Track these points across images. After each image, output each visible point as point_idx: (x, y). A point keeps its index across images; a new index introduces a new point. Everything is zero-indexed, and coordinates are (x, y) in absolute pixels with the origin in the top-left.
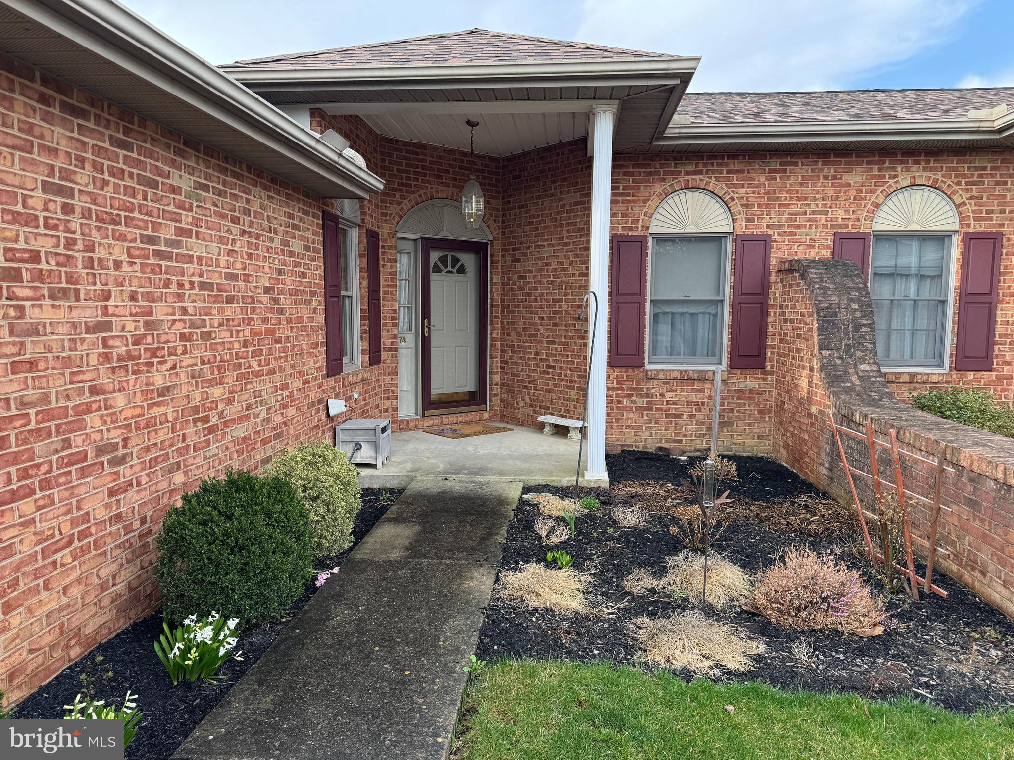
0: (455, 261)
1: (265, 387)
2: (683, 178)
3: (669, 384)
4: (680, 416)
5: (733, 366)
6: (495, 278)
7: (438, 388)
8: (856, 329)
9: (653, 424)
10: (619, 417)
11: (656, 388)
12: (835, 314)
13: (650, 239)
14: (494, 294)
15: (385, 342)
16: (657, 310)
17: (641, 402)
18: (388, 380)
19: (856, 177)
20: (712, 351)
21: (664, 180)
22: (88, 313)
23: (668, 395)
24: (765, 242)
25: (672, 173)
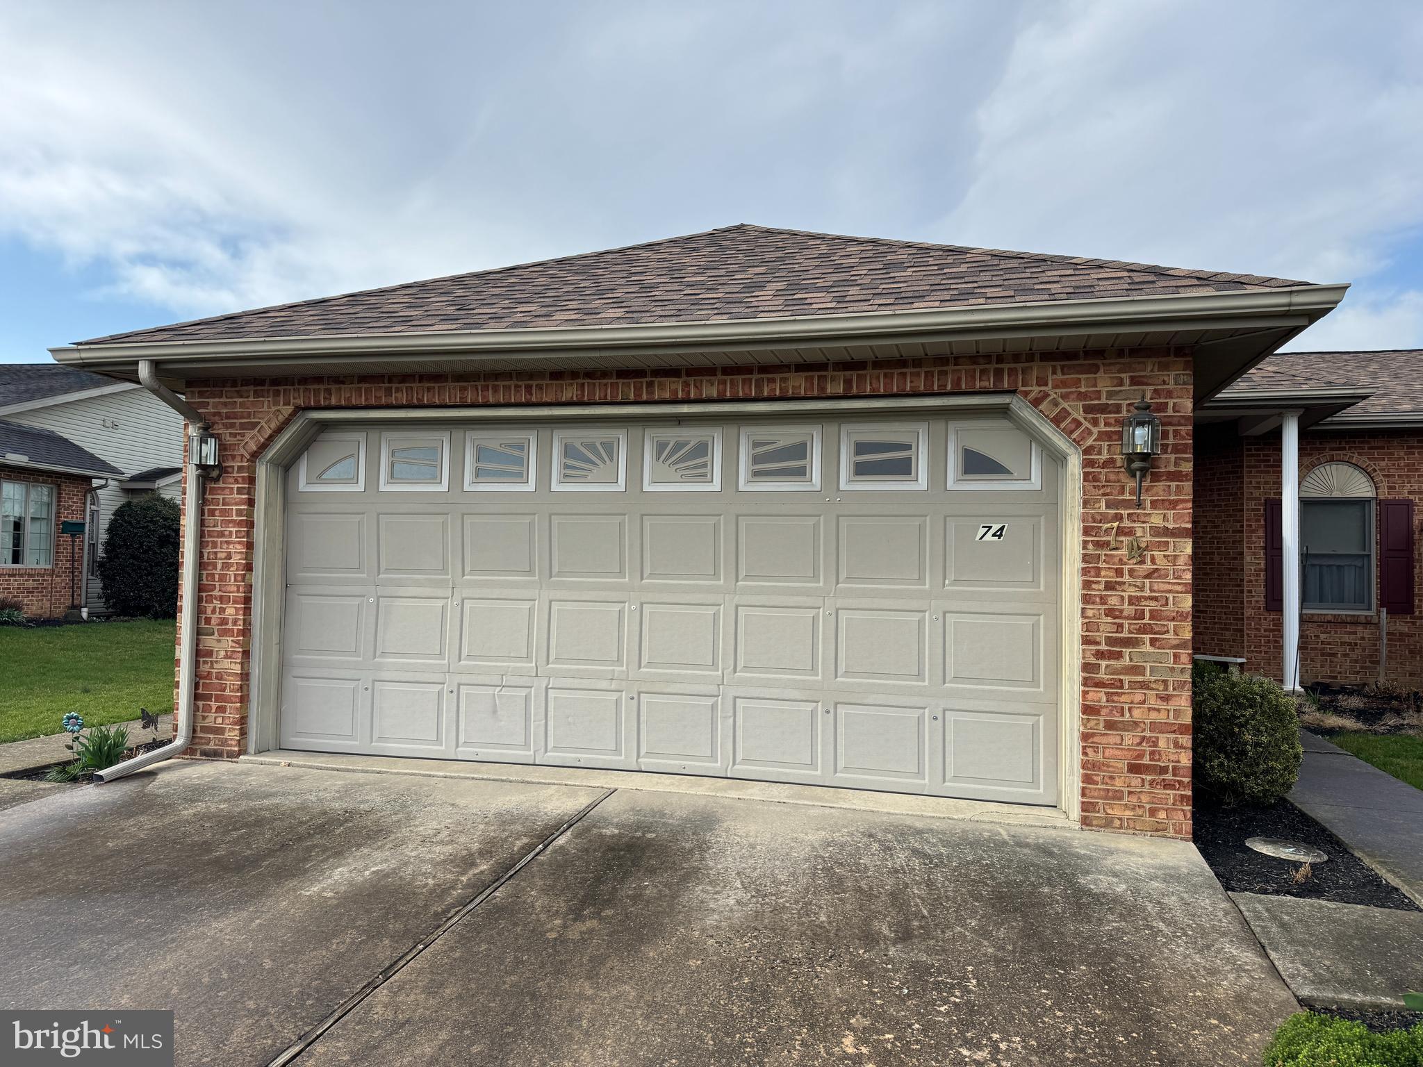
4: (1334, 655)
11: (1310, 630)
20: (1361, 599)
23: (1323, 636)
24: (1406, 506)
25: (1318, 449)
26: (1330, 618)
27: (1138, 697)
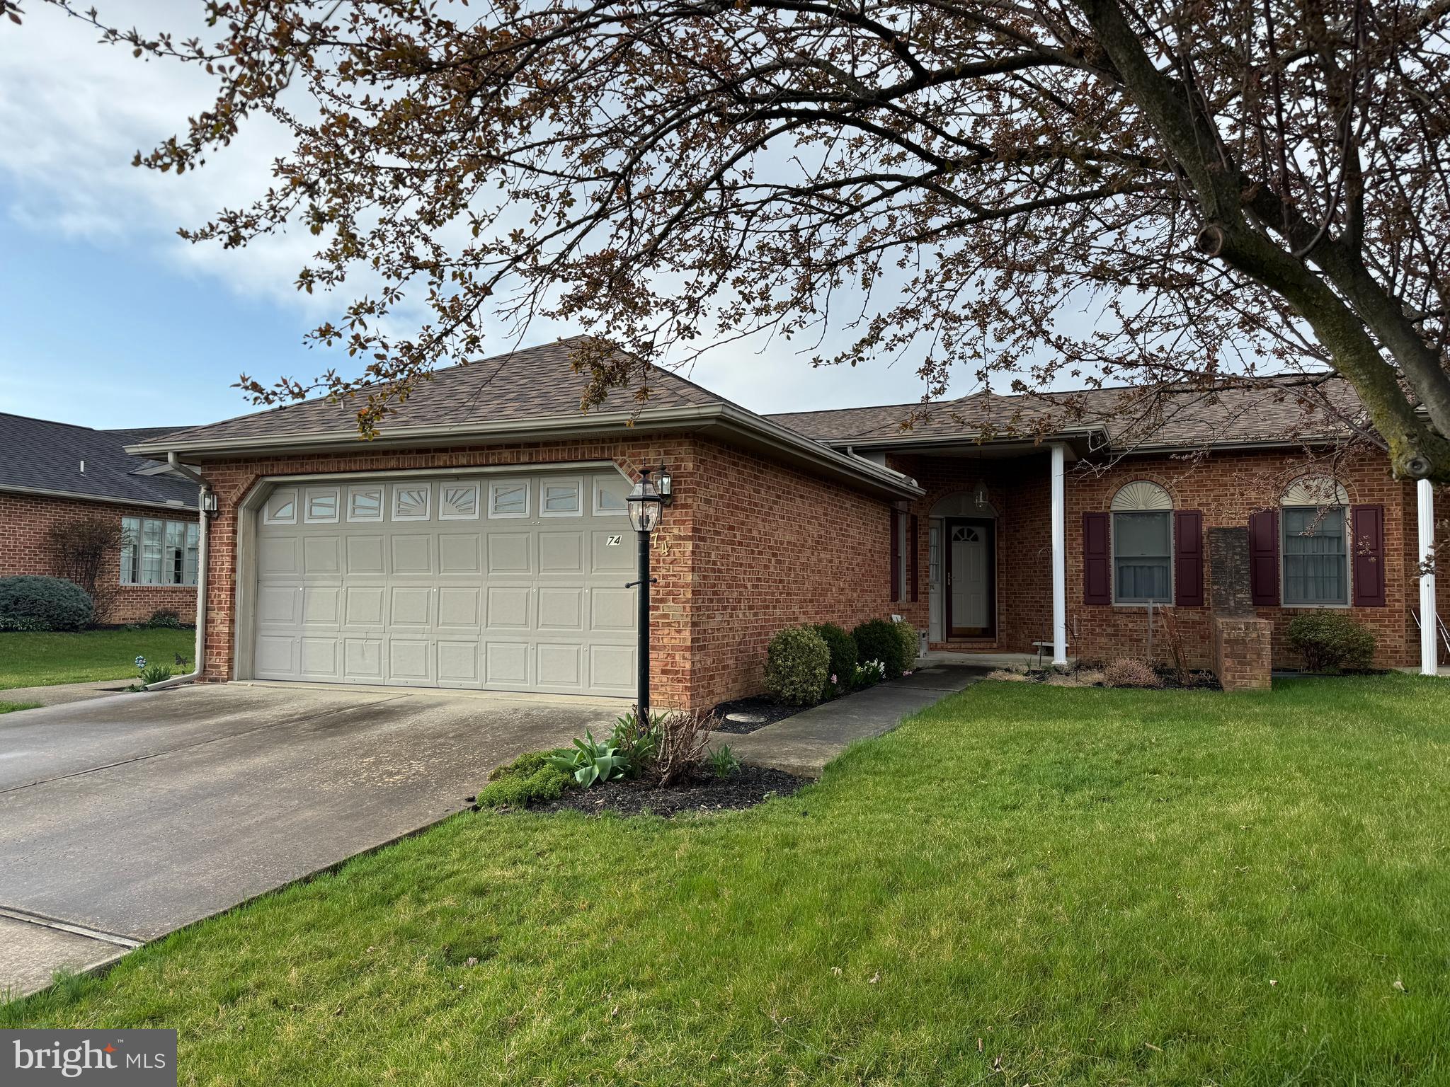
0: (970, 532)
1: (868, 597)
2: (1133, 474)
3: (1131, 617)
4: (1140, 640)
5: (1178, 604)
6: (1001, 544)
7: (957, 623)
8: (1237, 572)
11: (1121, 620)
12: (1223, 562)
13: (1112, 515)
14: (1000, 555)
15: (921, 588)
16: (1122, 565)
17: (1110, 630)
18: (922, 613)
19: (1262, 470)
20: (1165, 594)
22: (829, 557)
23: (1131, 625)
24: (1197, 516)
26: (1136, 610)
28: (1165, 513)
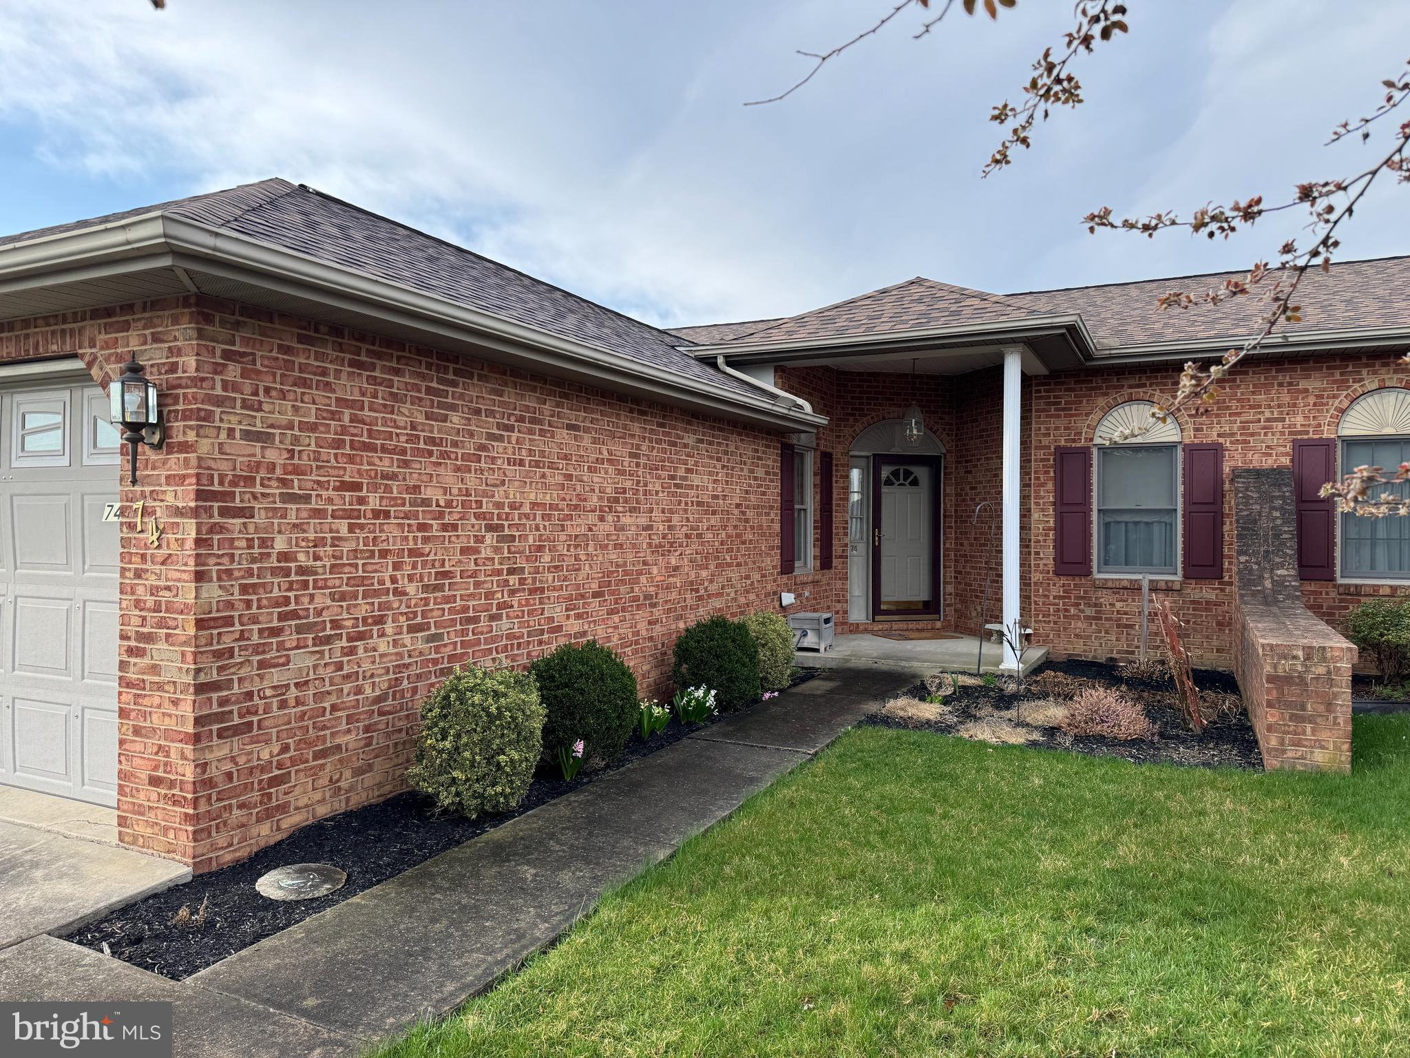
0: (908, 474)
2: (1126, 391)
3: (1119, 593)
4: (1131, 626)
5: (1186, 576)
6: (947, 489)
8: (1277, 536)
9: (1103, 634)
10: (1067, 626)
11: (1105, 598)
12: (1255, 521)
13: (1095, 451)
14: (947, 505)
15: (836, 549)
16: (1108, 520)
17: (1090, 612)
18: (839, 584)
19: (1314, 383)
20: (1168, 562)
21: (1106, 394)
23: (1118, 605)
24: (1216, 451)
25: (1115, 387)
26: (1126, 584)
27: (156, 701)
28: (1169, 448)
